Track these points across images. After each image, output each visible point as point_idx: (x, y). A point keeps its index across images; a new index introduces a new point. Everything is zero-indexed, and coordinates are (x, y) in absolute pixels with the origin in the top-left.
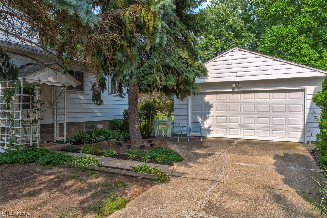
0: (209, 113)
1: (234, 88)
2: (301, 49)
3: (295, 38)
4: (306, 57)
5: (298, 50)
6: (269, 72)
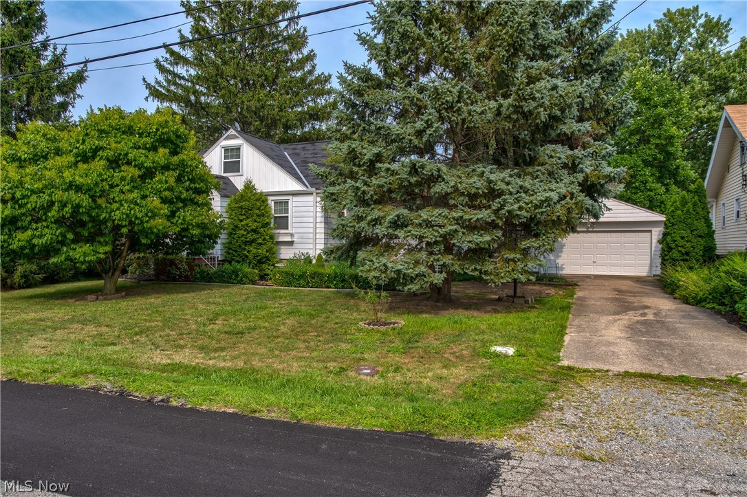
0: (562, 251)
1: (588, 228)
2: (646, 183)
3: (640, 171)
4: (652, 191)
5: (644, 183)
6: (621, 215)
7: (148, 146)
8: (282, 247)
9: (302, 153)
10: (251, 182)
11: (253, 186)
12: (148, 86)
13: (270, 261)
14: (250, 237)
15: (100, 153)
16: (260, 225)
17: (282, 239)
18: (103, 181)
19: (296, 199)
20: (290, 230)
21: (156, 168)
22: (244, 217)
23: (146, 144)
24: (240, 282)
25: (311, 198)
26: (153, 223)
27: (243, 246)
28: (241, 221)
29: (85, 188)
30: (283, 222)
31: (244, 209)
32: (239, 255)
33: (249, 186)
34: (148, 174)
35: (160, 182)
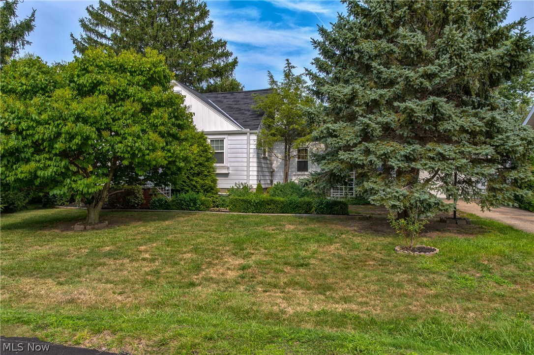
7: (141, 83)
8: (219, 178)
9: (225, 101)
12: (75, 41)
13: (213, 190)
14: (198, 169)
15: (101, 88)
16: (205, 159)
18: (107, 114)
19: (231, 138)
20: (225, 164)
21: (151, 105)
23: (139, 82)
24: (198, 209)
25: (244, 137)
26: (153, 155)
27: (191, 178)
29: (91, 120)
30: (220, 157)
32: (188, 185)
34: (146, 109)
35: (156, 117)
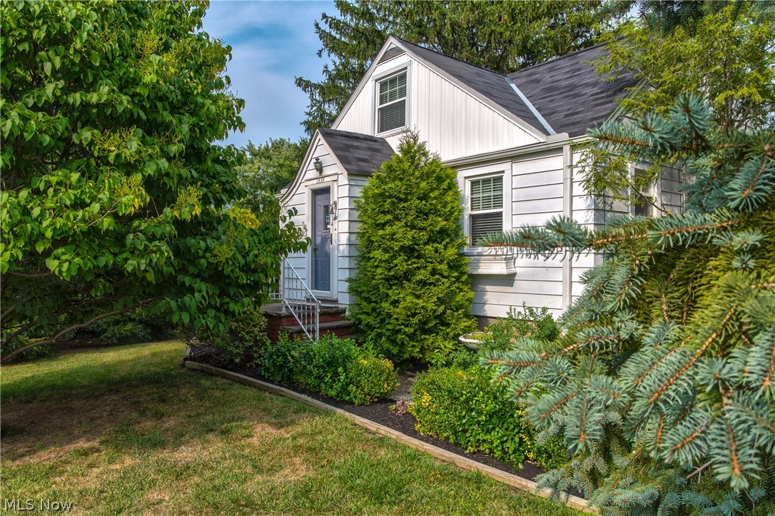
8: (488, 288)
10: (415, 139)
11: (421, 147)
13: (448, 325)
14: (401, 264)
16: (424, 236)
17: (487, 268)
19: (520, 167)
22: (389, 217)
25: (557, 162)
27: (383, 289)
28: (383, 226)
31: (390, 197)
33: (413, 150)
